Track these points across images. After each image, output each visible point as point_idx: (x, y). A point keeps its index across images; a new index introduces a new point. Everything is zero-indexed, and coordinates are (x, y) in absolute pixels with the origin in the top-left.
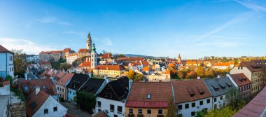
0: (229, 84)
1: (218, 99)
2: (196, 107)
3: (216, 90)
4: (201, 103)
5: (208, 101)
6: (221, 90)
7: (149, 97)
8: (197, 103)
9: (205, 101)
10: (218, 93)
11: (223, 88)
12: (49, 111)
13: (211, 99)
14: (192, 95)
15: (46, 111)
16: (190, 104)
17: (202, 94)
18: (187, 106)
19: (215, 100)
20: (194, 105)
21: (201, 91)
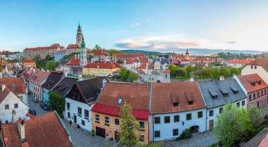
0: (235, 89)
1: (216, 111)
2: (180, 122)
3: (214, 97)
4: (189, 117)
5: (200, 115)
6: (221, 98)
7: (120, 101)
8: (183, 116)
9: (194, 114)
10: (217, 102)
11: (225, 95)
12: (10, 107)
13: (204, 111)
14: (176, 104)
15: (7, 107)
16: (172, 117)
17: (190, 103)
18: (167, 120)
19: (211, 114)
20: (177, 119)
21: (190, 99)
